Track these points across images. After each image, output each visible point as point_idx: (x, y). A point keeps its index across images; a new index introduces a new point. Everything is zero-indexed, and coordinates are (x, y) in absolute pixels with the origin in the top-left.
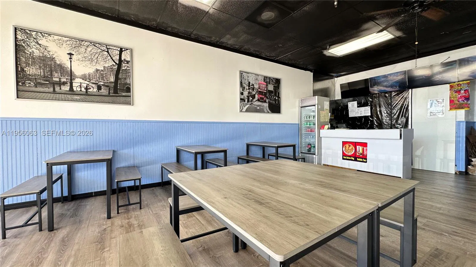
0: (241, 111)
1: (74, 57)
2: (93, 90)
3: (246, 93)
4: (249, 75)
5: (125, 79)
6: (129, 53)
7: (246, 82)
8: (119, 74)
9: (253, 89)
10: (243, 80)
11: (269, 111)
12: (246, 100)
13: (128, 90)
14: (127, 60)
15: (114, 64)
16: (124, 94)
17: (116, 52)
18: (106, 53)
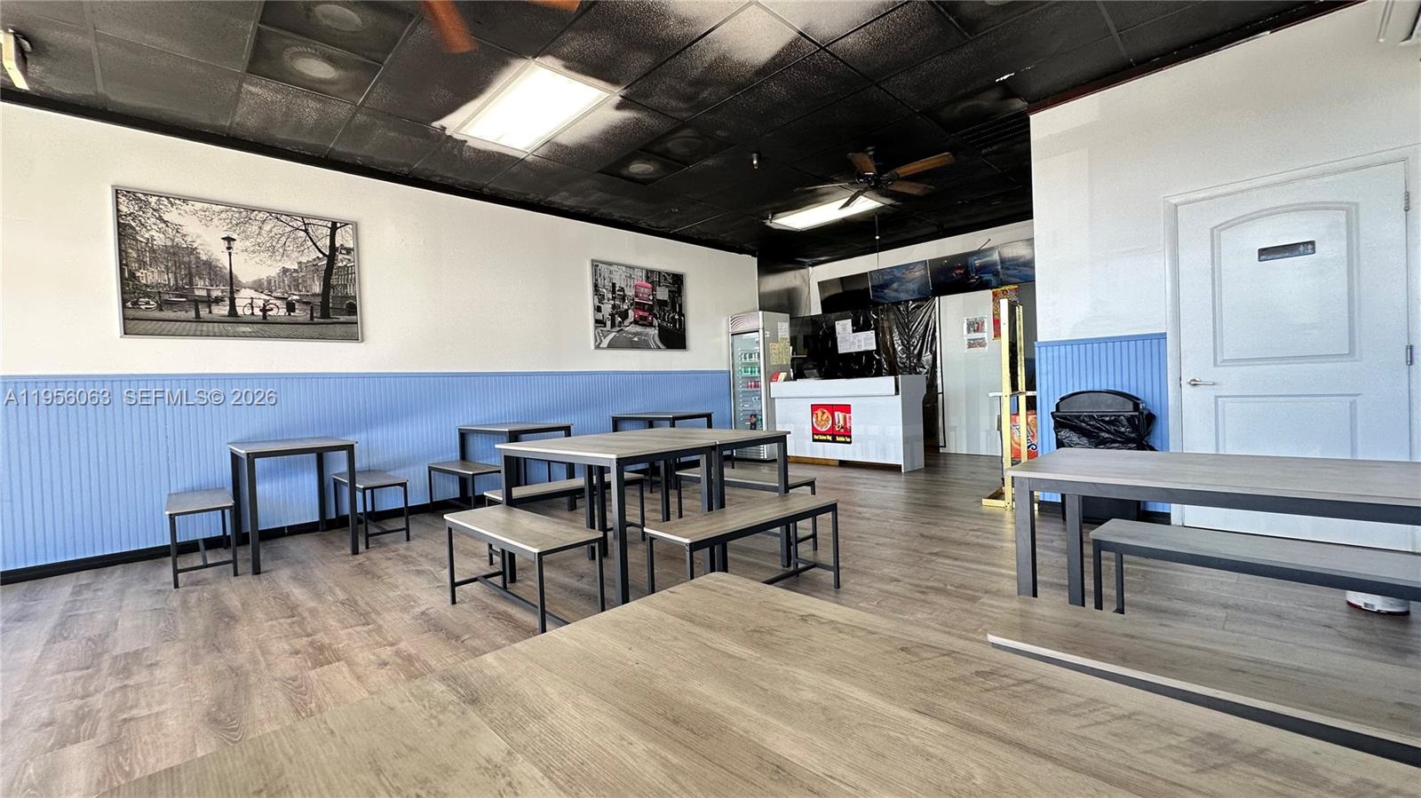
0: (598, 347)
1: (236, 245)
2: (279, 311)
3: (607, 308)
4: (611, 268)
5: (345, 286)
6: (351, 233)
7: (607, 284)
8: (331, 275)
9: (623, 299)
10: (599, 280)
11: (661, 346)
12: (609, 323)
13: (352, 309)
14: (347, 245)
15: (321, 256)
16: (342, 319)
17: (324, 232)
18: (302, 234)
